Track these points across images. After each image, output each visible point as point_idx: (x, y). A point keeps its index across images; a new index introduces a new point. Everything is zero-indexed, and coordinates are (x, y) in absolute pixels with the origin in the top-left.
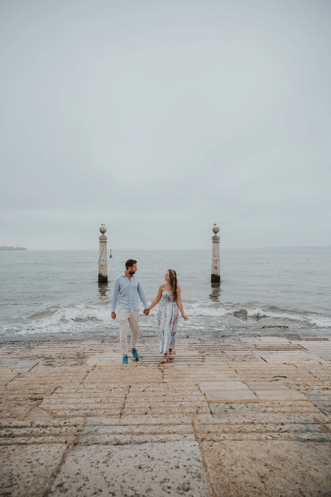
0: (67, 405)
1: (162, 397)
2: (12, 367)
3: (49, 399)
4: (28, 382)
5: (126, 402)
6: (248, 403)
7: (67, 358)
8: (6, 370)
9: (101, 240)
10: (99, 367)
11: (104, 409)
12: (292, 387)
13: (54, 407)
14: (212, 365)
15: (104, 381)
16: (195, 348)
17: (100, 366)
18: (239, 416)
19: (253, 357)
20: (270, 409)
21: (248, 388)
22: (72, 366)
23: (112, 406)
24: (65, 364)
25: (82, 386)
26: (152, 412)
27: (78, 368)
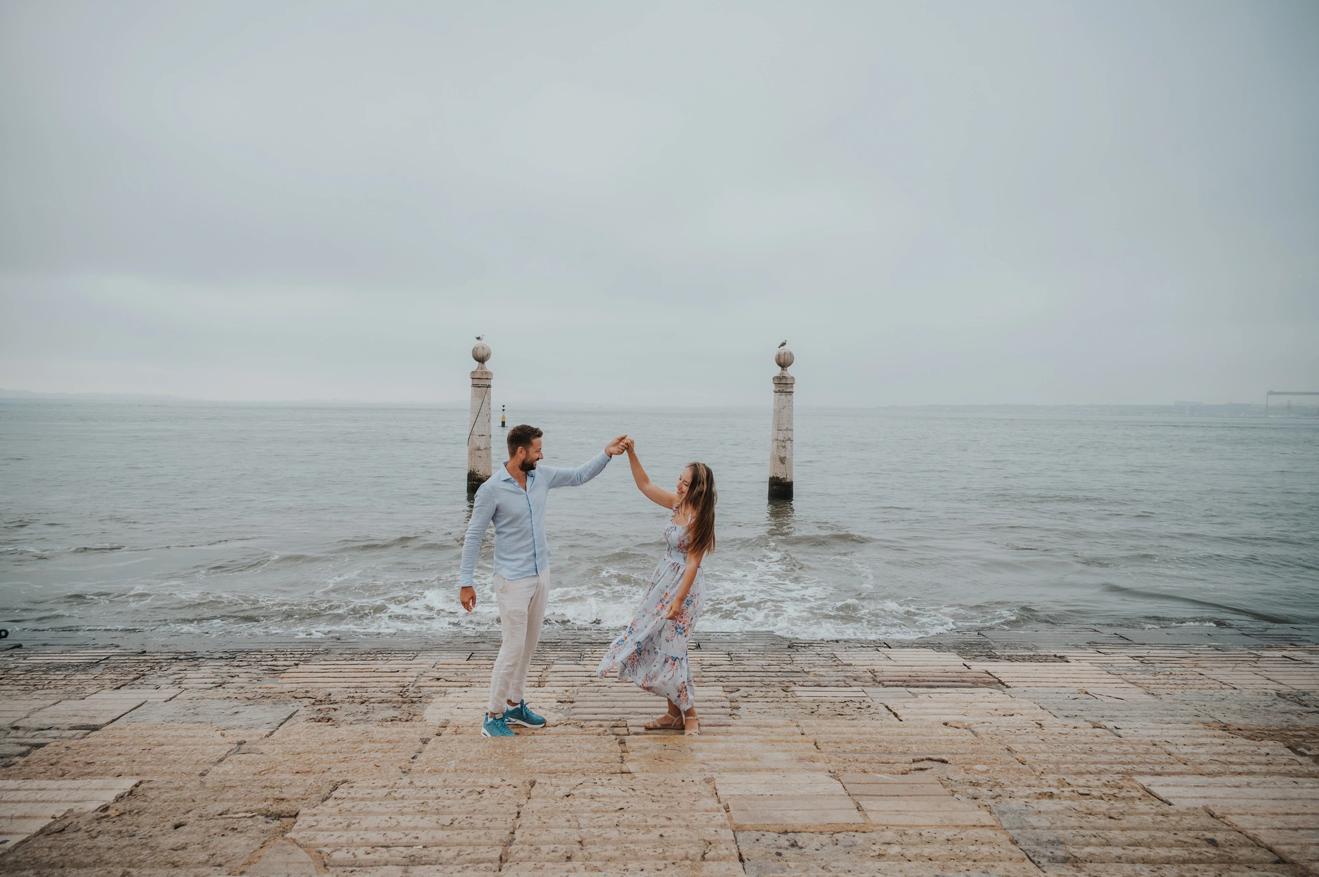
0: (362, 833)
1: (614, 814)
2: (224, 724)
3: (315, 815)
4: (262, 767)
5: (517, 826)
6: (838, 833)
7: (372, 700)
8: (206, 731)
9: (476, 382)
10: (454, 726)
11: (458, 845)
12: (959, 788)
13: (325, 838)
14: (755, 726)
15: (463, 766)
16: (714, 679)
17: (457, 723)
18: (813, 868)
19: (864, 705)
20: (895, 850)
21: (843, 792)
22: (385, 724)
23: (479, 837)
24: (364, 717)
25: (406, 780)
26: (585, 854)
27: (399, 729)
